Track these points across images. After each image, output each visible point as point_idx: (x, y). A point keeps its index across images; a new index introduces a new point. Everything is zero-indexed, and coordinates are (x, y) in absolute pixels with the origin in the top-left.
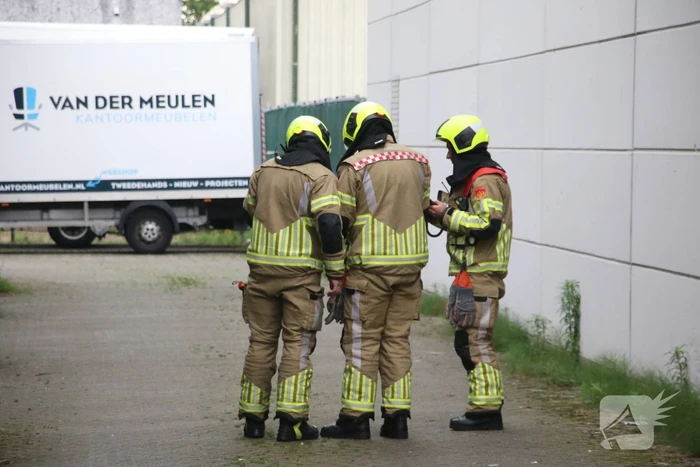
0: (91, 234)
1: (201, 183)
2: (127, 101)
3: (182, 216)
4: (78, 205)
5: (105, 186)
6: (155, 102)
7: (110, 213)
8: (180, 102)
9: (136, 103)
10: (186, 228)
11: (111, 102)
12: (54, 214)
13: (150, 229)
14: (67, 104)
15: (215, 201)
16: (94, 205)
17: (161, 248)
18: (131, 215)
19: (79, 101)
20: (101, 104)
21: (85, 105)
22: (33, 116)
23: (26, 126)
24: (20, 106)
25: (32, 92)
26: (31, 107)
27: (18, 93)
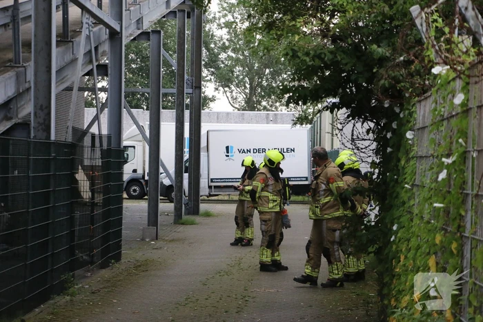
2: (264, 150)
11: (259, 151)
19: (247, 150)
20: (255, 151)
21: (250, 152)
22: (232, 156)
23: (230, 159)
24: (228, 152)
25: (232, 147)
26: (231, 153)
27: (227, 148)
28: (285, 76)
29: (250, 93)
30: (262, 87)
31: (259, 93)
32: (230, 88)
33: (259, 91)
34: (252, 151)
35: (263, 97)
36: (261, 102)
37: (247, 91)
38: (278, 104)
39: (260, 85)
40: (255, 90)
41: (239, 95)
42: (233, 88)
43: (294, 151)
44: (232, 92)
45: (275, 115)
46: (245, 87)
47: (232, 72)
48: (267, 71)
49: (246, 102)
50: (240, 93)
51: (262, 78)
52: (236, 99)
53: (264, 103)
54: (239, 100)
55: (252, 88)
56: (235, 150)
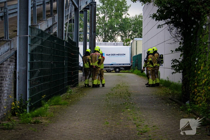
0: (111, 71)
1: (124, 64)
2: (115, 55)
3: (121, 68)
4: (109, 67)
5: (112, 65)
6: (118, 55)
7: (113, 68)
8: (121, 55)
9: (116, 55)
10: (122, 70)
11: (113, 55)
12: (106, 68)
13: (117, 70)
14: (108, 55)
15: (125, 66)
16: (111, 67)
17: (119, 72)
18: (115, 68)
21: (110, 55)
25: (104, 54)
27: (102, 54)
28: (116, 32)
30: (108, 36)
32: (97, 36)
35: (109, 40)
37: (104, 37)
39: (108, 35)
40: (107, 37)
42: (99, 36)
43: (125, 55)
44: (98, 38)
45: (117, 43)
46: (103, 36)
47: (99, 31)
48: (111, 30)
49: (103, 41)
50: (101, 38)
51: (109, 33)
52: (100, 40)
54: (101, 40)
55: (105, 36)
56: (105, 54)
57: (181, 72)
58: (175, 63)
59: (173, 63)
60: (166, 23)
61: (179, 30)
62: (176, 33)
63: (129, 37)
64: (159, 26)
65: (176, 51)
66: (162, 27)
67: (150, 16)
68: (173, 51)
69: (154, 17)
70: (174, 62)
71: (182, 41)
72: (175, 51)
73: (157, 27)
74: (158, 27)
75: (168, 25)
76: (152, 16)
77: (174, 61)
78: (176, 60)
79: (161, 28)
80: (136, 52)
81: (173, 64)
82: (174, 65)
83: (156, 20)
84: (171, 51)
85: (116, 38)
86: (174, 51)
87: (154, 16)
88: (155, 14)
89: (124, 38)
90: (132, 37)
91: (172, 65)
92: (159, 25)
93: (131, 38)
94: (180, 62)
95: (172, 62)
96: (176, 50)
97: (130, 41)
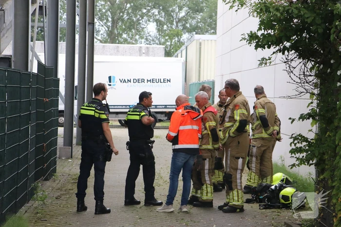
1: (166, 107)
2: (143, 81)
3: (159, 117)
6: (152, 81)
8: (160, 81)
9: (146, 81)
10: (161, 121)
11: (138, 81)
14: (125, 81)
15: (170, 112)
19: (128, 80)
20: (135, 81)
21: (130, 81)
22: (114, 85)
23: (112, 88)
24: (110, 82)
25: (114, 77)
26: (114, 82)
27: (110, 78)
28: (145, 11)
29: (113, 26)
30: (123, 20)
31: (120, 26)
33: (120, 24)
34: (132, 81)
35: (124, 30)
36: (122, 35)
37: (109, 24)
38: (137, 37)
40: (117, 23)
41: (101, 27)
42: (96, 20)
43: (170, 81)
45: (147, 48)
46: (107, 20)
49: (108, 35)
50: (102, 26)
51: (123, 12)
52: (98, 31)
53: (125, 36)
54: (102, 32)
55: (113, 22)
56: (117, 80)
57: (312, 164)
58: (298, 142)
59: (293, 142)
60: (280, 50)
61: (310, 65)
62: (302, 73)
63: (179, 24)
64: (263, 62)
65: (301, 120)
66: (270, 62)
67: (243, 37)
68: (294, 120)
69: (251, 41)
70: (296, 142)
71: (316, 91)
72: (299, 119)
73: (259, 62)
74: (261, 64)
75: (283, 54)
76: (247, 37)
77: (295, 139)
78: (300, 135)
79: (268, 64)
80: (199, 71)
81: (293, 146)
82: (297, 147)
83: (256, 48)
84: (290, 119)
85: (143, 26)
86: (297, 119)
87: (252, 37)
88: (253, 32)
89: (165, 26)
90: (188, 25)
91: (291, 148)
92: (263, 59)
93: (185, 28)
94: (309, 142)
95: (292, 140)
96: (302, 117)
97: (182, 35)
